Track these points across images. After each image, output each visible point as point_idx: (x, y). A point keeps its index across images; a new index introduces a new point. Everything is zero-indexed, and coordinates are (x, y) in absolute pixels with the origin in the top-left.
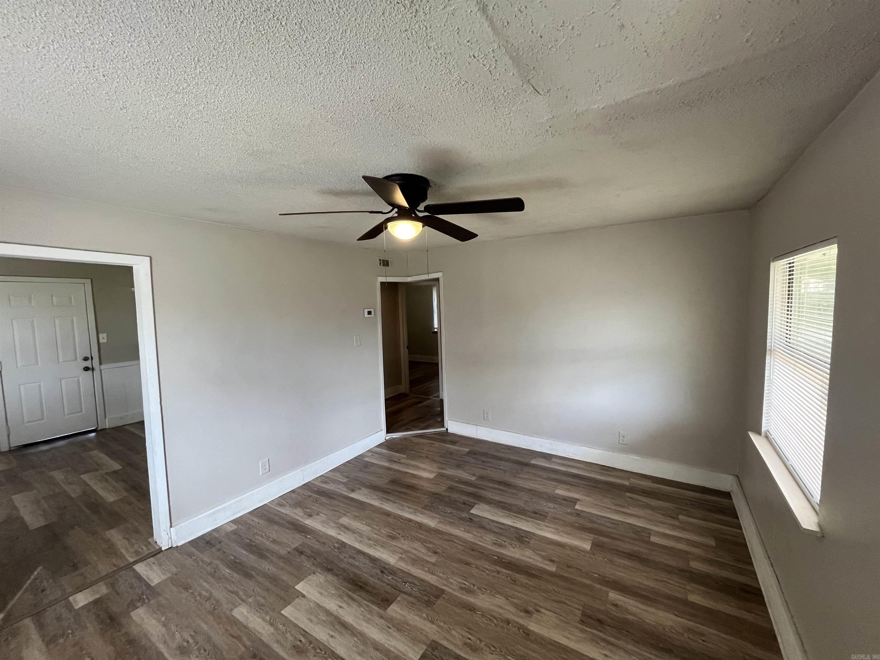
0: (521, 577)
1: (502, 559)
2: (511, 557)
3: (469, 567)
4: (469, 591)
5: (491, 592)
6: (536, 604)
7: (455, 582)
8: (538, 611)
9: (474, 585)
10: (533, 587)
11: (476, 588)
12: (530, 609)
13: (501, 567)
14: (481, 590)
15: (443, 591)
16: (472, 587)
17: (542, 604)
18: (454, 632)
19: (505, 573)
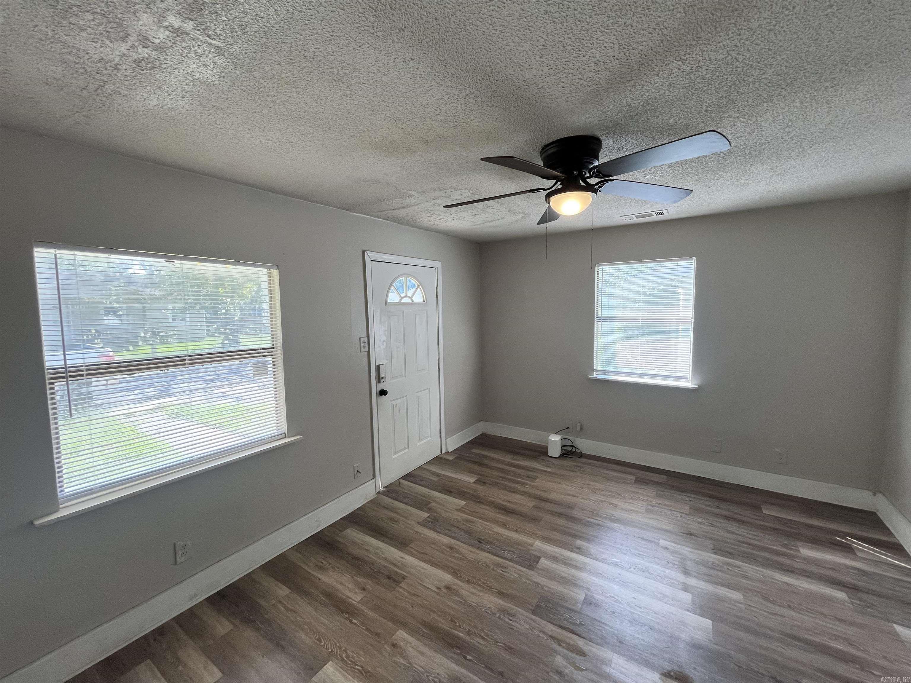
0: (442, 624)
1: (460, 654)
2: (447, 657)
3: (508, 644)
4: (504, 611)
5: (481, 609)
6: (438, 594)
7: (523, 623)
8: (438, 588)
9: (499, 618)
10: (434, 612)
11: (498, 615)
12: (445, 591)
13: (464, 641)
14: (491, 612)
15: (534, 612)
16: (502, 616)
17: (432, 594)
18: (516, 575)
19: (461, 632)
